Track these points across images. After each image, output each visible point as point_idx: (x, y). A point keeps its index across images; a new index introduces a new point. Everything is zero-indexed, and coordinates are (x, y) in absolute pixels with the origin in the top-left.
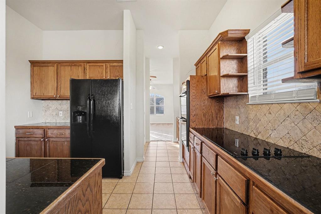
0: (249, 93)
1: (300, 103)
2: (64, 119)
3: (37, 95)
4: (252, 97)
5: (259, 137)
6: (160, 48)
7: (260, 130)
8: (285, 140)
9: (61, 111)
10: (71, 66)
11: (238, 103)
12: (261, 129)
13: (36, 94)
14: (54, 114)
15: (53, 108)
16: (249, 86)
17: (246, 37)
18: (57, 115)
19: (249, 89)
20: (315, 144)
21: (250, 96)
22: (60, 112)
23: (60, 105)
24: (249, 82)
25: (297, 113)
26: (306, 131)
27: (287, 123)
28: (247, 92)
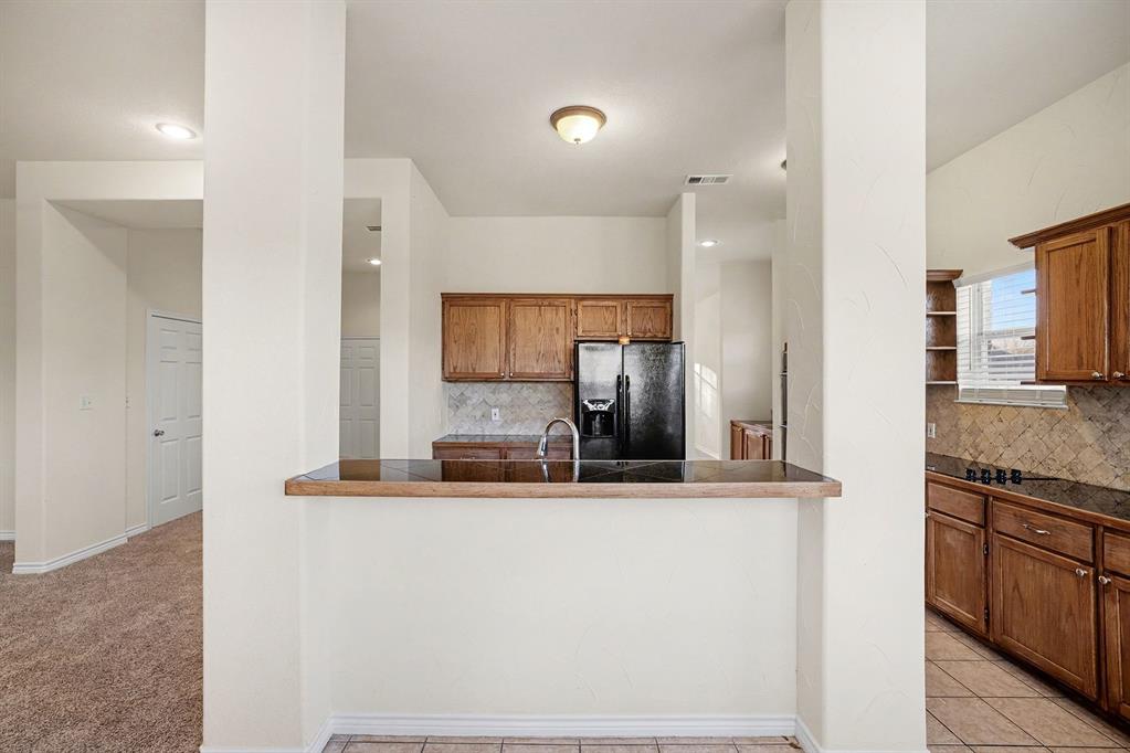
0: (960, 381)
1: (1045, 408)
2: (502, 426)
3: (458, 370)
4: (964, 390)
5: (982, 459)
6: (708, 244)
7: (981, 447)
8: (1025, 461)
9: (495, 407)
10: (540, 306)
11: (934, 398)
12: (984, 445)
13: (455, 368)
14: (478, 414)
15: (474, 400)
16: (959, 369)
17: (954, 282)
18: (486, 417)
19: (958, 376)
20: (1065, 463)
21: (961, 388)
22: (493, 410)
23: (494, 393)
24: (959, 362)
25: (1042, 422)
26: (1052, 445)
27: (1028, 435)
28: (955, 379)
